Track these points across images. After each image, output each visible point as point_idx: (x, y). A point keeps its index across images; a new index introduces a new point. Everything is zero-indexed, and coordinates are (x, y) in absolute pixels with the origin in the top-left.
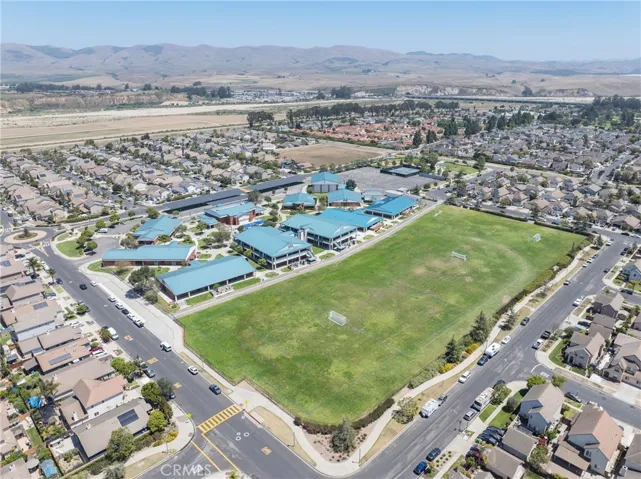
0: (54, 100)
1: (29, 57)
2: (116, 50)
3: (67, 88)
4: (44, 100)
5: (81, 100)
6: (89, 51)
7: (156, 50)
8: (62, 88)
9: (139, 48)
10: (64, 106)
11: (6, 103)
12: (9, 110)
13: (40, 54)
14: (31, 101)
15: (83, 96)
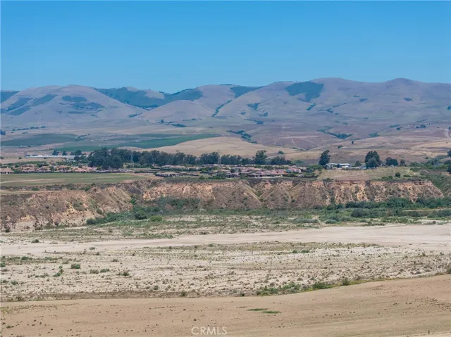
0: (186, 189)
1: (96, 106)
2: (239, 91)
3: (191, 160)
4: (163, 189)
5: (249, 191)
6: (193, 95)
7: (310, 90)
8: (180, 159)
9: (278, 87)
10: (209, 207)
11: (84, 197)
12: (90, 215)
13: (113, 101)
14: (135, 191)
15: (253, 181)
